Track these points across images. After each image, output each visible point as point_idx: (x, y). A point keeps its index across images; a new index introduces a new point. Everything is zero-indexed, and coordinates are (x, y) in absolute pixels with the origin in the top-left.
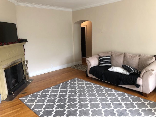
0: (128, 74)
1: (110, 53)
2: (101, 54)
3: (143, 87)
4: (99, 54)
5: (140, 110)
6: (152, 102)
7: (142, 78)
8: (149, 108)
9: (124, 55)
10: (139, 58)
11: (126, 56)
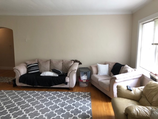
0: (57, 76)
1: (37, 60)
2: (28, 62)
3: (70, 84)
4: (26, 63)
5: (73, 99)
6: (77, 93)
7: (69, 77)
8: (77, 96)
9: (50, 61)
10: (62, 63)
11: (52, 62)
